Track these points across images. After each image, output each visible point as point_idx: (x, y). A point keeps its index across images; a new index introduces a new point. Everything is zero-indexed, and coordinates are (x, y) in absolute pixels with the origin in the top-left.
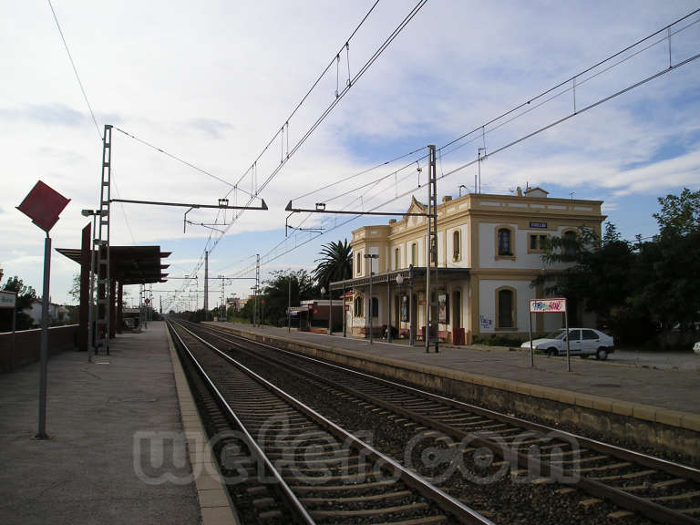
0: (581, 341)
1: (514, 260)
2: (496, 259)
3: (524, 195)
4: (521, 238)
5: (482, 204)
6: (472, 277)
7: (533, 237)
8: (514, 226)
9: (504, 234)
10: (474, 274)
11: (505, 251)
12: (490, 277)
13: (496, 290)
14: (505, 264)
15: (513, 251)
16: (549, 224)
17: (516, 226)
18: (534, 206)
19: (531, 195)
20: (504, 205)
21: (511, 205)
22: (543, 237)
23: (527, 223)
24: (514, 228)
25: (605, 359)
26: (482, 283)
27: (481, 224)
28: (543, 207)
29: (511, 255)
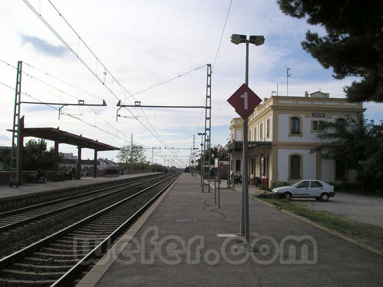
0: (309, 188)
1: (301, 136)
2: (290, 136)
3: (309, 96)
4: (306, 123)
5: (281, 102)
6: (273, 147)
7: (315, 122)
8: (302, 116)
9: (295, 121)
10: (275, 146)
11: (295, 131)
12: (285, 147)
13: (289, 155)
14: (296, 139)
15: (300, 132)
16: (326, 114)
17: (303, 116)
18: (316, 103)
19: (314, 96)
20: (295, 102)
21: (300, 103)
22: (321, 122)
23: (311, 113)
24: (302, 117)
25: (327, 201)
26: (280, 151)
27: (279, 115)
28: (322, 103)
29: (300, 133)
